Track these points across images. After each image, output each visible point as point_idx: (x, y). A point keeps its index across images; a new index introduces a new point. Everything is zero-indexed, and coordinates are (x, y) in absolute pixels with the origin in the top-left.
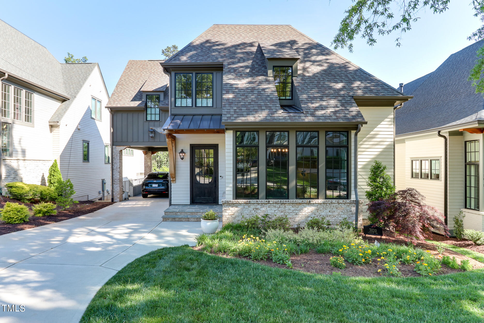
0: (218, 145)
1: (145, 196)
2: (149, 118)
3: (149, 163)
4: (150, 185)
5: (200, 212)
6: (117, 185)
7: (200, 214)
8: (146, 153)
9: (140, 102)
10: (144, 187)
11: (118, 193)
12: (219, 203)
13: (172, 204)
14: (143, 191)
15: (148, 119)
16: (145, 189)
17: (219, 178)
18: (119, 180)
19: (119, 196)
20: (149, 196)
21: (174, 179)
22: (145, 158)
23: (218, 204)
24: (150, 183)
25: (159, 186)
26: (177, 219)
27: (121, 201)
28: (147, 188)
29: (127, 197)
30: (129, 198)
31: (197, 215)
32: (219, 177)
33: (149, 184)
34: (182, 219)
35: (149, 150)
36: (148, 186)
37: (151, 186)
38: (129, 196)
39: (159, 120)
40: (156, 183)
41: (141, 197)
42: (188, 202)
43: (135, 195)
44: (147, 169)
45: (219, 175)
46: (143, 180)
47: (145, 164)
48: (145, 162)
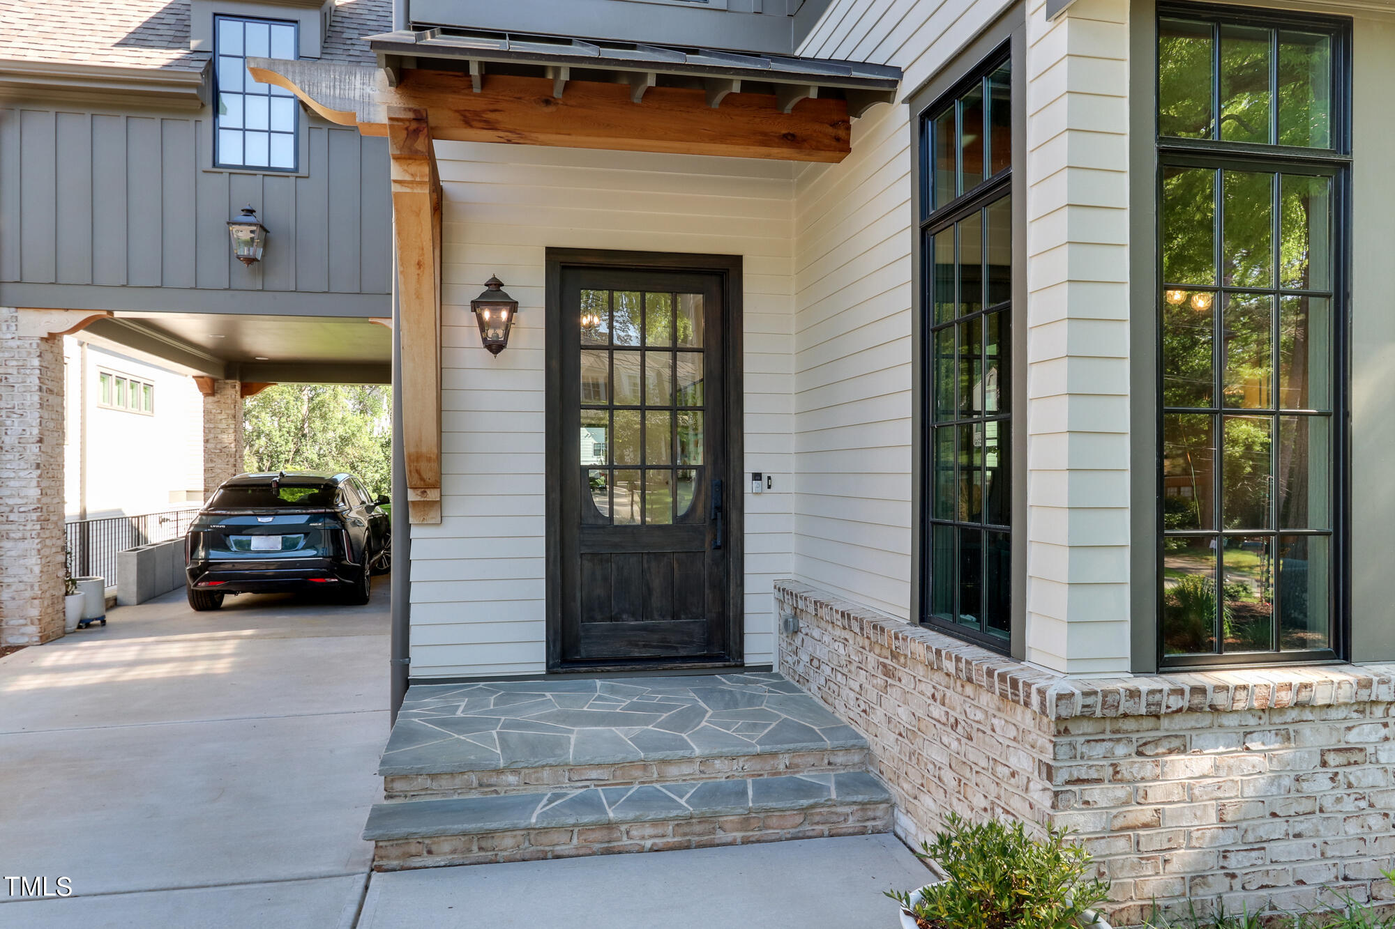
0: (737, 261)
1: (206, 602)
2: (230, 153)
3: (228, 439)
4: (238, 543)
5: (690, 760)
6: (21, 545)
7: (686, 769)
8: (211, 388)
9: (176, 54)
10: (202, 554)
11: (28, 594)
12: (749, 660)
13: (414, 673)
14: (194, 574)
15: (224, 159)
16: (207, 564)
17: (749, 485)
18: (34, 516)
19: (34, 612)
20: (229, 600)
21: (433, 495)
22: (207, 412)
23: (741, 667)
24: (239, 530)
25: (287, 546)
26: (508, 842)
27: (52, 636)
28: (216, 555)
29: (94, 610)
30: (111, 617)
31: (661, 778)
32: (748, 478)
33: (232, 538)
34: (555, 837)
35: (229, 375)
36: (226, 548)
37: (245, 546)
38: (114, 603)
39: (296, 169)
40: (269, 531)
41: (182, 608)
42: (534, 657)
43: (151, 594)
44: (220, 464)
45: (749, 469)
46: (194, 517)
47: (206, 441)
48: (207, 431)
